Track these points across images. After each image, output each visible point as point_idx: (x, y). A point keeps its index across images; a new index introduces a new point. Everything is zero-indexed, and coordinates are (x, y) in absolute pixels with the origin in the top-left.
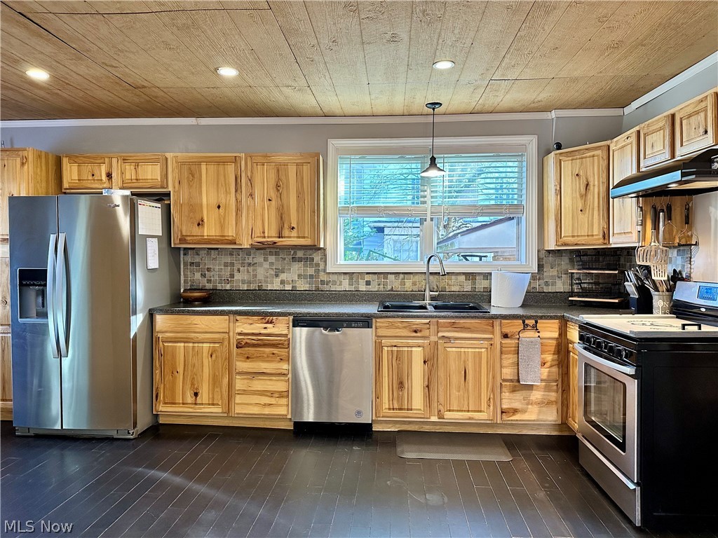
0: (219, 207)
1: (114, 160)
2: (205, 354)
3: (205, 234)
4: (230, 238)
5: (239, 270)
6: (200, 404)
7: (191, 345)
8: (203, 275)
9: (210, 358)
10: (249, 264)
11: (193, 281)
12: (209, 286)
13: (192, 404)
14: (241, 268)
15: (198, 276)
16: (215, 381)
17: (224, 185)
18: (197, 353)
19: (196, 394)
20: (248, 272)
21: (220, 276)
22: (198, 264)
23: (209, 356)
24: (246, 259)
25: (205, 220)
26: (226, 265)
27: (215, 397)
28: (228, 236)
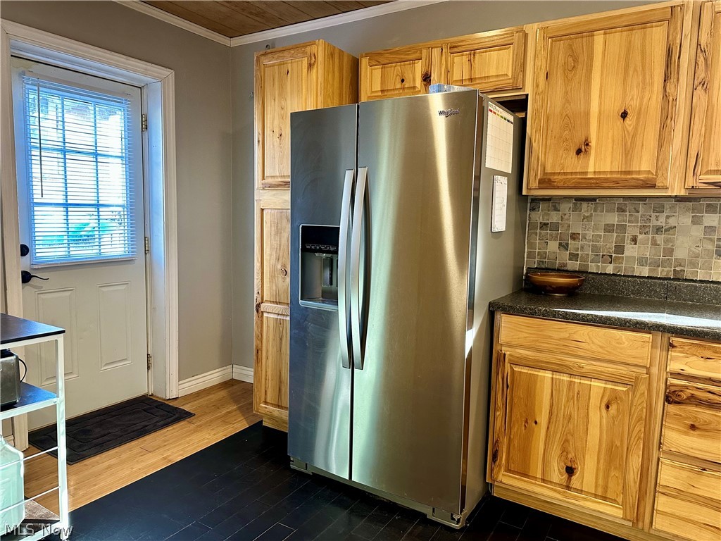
0: (624, 115)
1: (436, 52)
2: (595, 400)
3: (591, 169)
4: (642, 176)
5: (634, 240)
6: (577, 490)
7: (566, 378)
8: (564, 246)
9: (604, 411)
10: (658, 230)
11: (543, 255)
12: (573, 265)
13: (560, 485)
14: (640, 237)
15: (553, 246)
16: (613, 457)
17: (639, 69)
18: (580, 397)
19: (570, 471)
20: (654, 243)
21: (595, 248)
22: (555, 227)
23: (603, 406)
24: (653, 219)
25: (593, 143)
26: (609, 229)
27: (611, 485)
28: (639, 172)
